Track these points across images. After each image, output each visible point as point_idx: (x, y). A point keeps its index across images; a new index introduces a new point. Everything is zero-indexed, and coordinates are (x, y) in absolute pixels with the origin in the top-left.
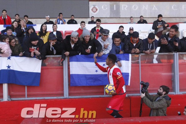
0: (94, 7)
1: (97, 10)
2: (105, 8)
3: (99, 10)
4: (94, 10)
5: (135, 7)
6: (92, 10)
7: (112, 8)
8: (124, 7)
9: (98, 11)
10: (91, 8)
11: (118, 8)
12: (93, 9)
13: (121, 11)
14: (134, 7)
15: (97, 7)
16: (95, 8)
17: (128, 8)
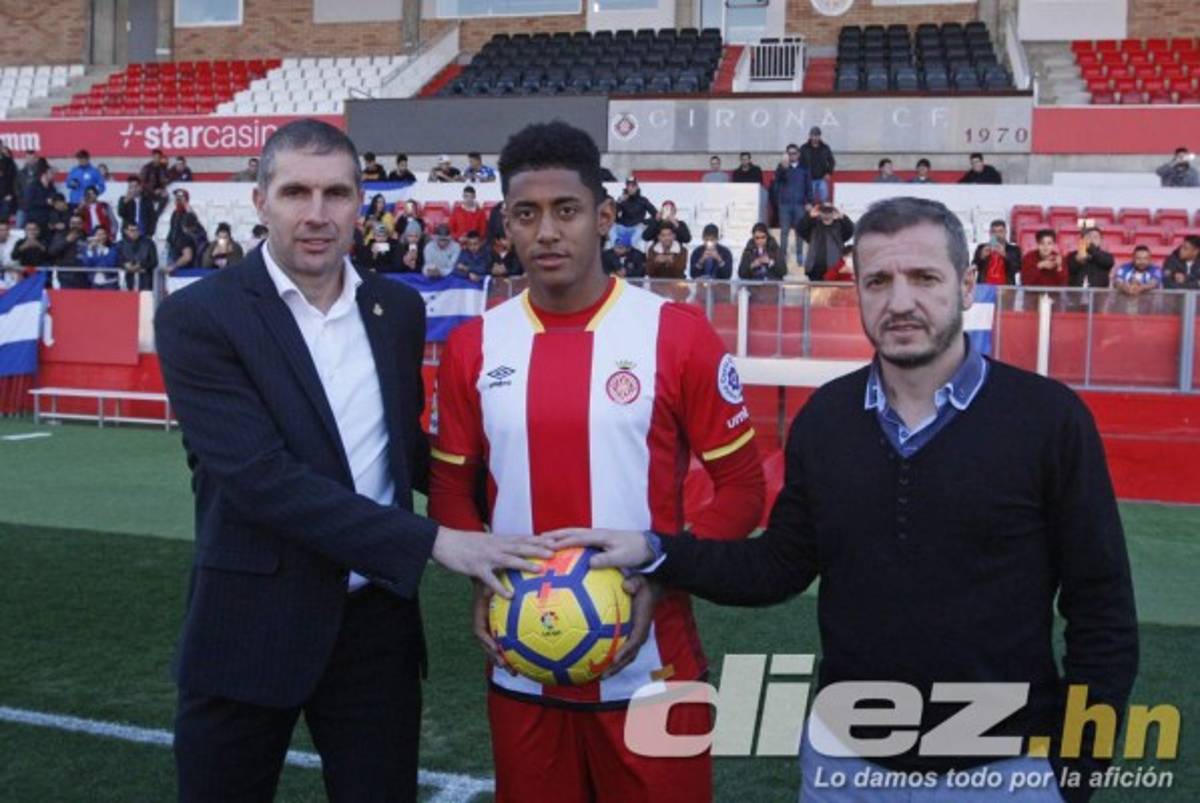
0: (625, 119)
1: (632, 127)
2: (658, 120)
3: (640, 128)
4: (625, 127)
5: (760, 118)
6: (618, 127)
7: (681, 120)
8: (724, 116)
9: (635, 130)
10: (614, 120)
11: (703, 119)
12: (620, 123)
13: (711, 130)
14: (758, 116)
15: (632, 117)
16: (627, 120)
17: (734, 121)
